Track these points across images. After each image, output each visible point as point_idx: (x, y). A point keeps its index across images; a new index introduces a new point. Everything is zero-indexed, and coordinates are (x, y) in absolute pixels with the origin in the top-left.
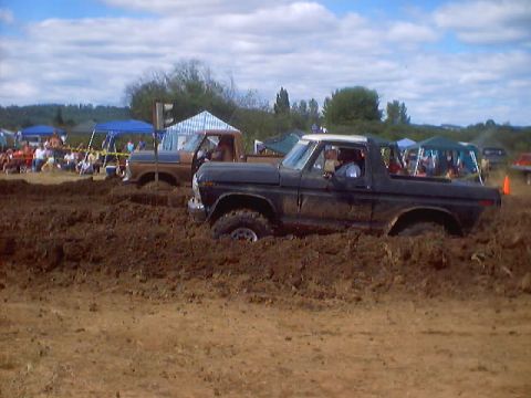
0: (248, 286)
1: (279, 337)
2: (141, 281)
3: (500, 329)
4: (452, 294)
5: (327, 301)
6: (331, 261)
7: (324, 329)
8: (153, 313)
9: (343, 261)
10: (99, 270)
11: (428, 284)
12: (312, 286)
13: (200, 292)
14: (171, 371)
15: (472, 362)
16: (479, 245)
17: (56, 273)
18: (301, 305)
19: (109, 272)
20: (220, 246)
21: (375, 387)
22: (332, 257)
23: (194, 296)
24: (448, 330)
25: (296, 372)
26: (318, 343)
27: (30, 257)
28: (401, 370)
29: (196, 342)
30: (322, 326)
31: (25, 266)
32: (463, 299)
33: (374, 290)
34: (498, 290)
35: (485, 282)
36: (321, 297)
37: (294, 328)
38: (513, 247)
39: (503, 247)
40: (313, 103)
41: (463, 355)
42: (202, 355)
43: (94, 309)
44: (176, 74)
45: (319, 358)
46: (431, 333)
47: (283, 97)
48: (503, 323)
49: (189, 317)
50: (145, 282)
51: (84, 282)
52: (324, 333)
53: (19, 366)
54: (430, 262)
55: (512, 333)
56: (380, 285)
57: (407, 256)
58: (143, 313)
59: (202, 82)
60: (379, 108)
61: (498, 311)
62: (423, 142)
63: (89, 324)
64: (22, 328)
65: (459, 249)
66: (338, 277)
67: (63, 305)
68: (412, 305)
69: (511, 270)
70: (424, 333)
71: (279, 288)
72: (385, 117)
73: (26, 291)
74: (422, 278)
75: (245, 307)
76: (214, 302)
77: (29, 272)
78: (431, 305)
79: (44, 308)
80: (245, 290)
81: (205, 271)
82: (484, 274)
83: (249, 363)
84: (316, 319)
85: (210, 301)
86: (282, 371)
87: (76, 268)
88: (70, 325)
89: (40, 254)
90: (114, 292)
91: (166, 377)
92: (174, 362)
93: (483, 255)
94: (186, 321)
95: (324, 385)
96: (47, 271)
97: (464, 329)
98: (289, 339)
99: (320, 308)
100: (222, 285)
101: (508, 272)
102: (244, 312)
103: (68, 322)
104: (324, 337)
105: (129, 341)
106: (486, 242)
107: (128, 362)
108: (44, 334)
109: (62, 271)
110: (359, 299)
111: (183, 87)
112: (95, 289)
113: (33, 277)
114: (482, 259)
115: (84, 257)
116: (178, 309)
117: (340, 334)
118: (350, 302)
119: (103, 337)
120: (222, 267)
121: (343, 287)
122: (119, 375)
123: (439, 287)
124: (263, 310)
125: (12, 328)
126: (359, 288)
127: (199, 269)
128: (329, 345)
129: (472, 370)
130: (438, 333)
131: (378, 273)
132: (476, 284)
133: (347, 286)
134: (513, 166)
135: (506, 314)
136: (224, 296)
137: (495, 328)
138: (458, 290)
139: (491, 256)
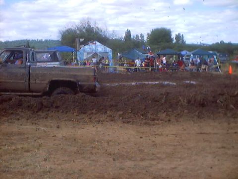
0: (122, 116)
1: (137, 137)
2: (77, 115)
3: (231, 131)
4: (209, 117)
5: (156, 122)
6: (157, 105)
7: (156, 133)
8: (83, 128)
9: (162, 104)
10: (58, 111)
11: (199, 113)
12: (149, 115)
13: (102, 119)
14: (94, 151)
15: (219, 145)
16: (220, 96)
17: (40, 113)
18: (146, 124)
19: (63, 112)
20: (109, 100)
21: (179, 156)
22: (157, 103)
23: (99, 121)
24: (208, 132)
25: (146, 151)
26: (154, 139)
27: (29, 107)
28: (189, 149)
29: (103, 140)
30: (155, 132)
31: (27, 111)
32: (214, 120)
33: (176, 116)
34: (229, 115)
35: (223, 112)
36: (153, 120)
37: (143, 133)
38: (235, 96)
39: (231, 97)
40: (142, 36)
41: (215, 142)
42: (106, 145)
43: (58, 127)
44: (81, 25)
45: (155, 145)
46: (201, 133)
47: (128, 33)
48: (232, 129)
49: (98, 129)
50: (78, 116)
51: (52, 116)
52: (156, 135)
53: (32, 150)
54: (199, 104)
55: (236, 133)
56: (178, 114)
57: (189, 102)
58: (79, 129)
59: (93, 28)
60: (172, 37)
61: (229, 124)
62: (193, 52)
63: (57, 134)
64: (30, 136)
65: (212, 98)
66: (160, 111)
67: (46, 126)
68: (192, 122)
69: (234, 106)
70: (198, 133)
71: (135, 117)
72: (175, 41)
73: (29, 121)
74: (196, 111)
75: (121, 125)
76: (108, 123)
77: (29, 113)
78: (201, 122)
79: (38, 128)
80: (121, 118)
81: (103, 110)
82: (222, 108)
83: (126, 147)
84: (152, 129)
85: (106, 123)
86: (140, 150)
87: (49, 110)
88: (50, 134)
89: (33, 105)
90: (65, 120)
91: (93, 154)
92: (94, 148)
93: (222, 100)
94: (97, 131)
95: (158, 155)
96: (37, 112)
97: (215, 131)
98: (141, 138)
99: (154, 125)
100: (110, 116)
102: (121, 127)
103: (49, 133)
104: (156, 136)
105: (75, 140)
106: (223, 95)
107: (76, 148)
108: (40, 138)
109: (43, 112)
110: (169, 121)
111: (84, 30)
112: (58, 119)
113: (31, 115)
115: (52, 106)
116: (94, 126)
117: (162, 135)
118: (166, 122)
119: (64, 138)
120: (110, 109)
121: (163, 115)
122: (73, 153)
123: (204, 114)
124: (129, 126)
125: (26, 136)
126: (169, 116)
127: (101, 110)
128: (158, 140)
129: (219, 148)
130: (204, 133)
131: (177, 109)
132: (219, 113)
133: (164, 115)
134: (233, 61)
135: (233, 125)
136: (112, 120)
137: (228, 131)
138: (212, 116)
139: (225, 101)
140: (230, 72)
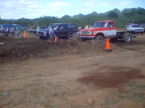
3: (18, 68)
4: (7, 62)
11: (1, 60)
16: (14, 50)
32: (10, 63)
34: (18, 59)
38: (21, 50)
41: (9, 74)
48: (18, 66)
61: (18, 64)
65: (9, 51)
69: (21, 55)
78: (2, 65)
82: (15, 56)
97: (10, 69)
101: (20, 55)
106: (15, 49)
114: (14, 53)
123: (4, 61)
129: (10, 77)
130: (3, 70)
132: (13, 59)
135: (20, 64)
137: (16, 68)
138: (9, 61)
139: (16, 52)
140: (24, 36)
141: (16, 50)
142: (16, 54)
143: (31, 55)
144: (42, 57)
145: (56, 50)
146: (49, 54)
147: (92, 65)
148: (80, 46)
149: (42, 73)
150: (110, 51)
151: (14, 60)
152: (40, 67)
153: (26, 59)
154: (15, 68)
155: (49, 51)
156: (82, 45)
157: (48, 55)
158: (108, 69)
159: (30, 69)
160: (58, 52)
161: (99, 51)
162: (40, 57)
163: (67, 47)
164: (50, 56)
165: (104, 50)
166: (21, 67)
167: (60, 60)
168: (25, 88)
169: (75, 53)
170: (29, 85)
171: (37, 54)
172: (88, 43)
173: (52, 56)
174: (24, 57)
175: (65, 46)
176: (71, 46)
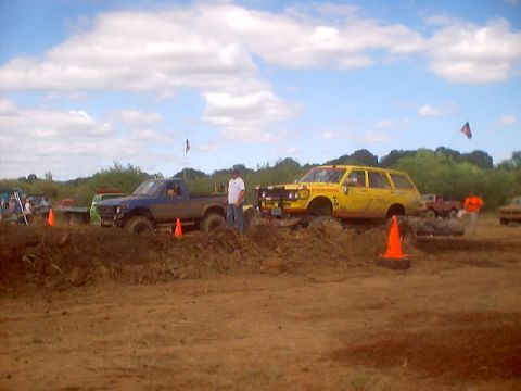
141: (38, 247)
142: (41, 264)
143: (104, 270)
144: (145, 278)
145: (197, 256)
146: (171, 267)
147: (362, 309)
148: (287, 244)
149: (163, 332)
150: (402, 266)
151: (31, 285)
152: (149, 312)
153: (83, 283)
154: (43, 314)
155: (172, 256)
156: (297, 241)
157: (169, 271)
158: (434, 319)
159: (107, 319)
160: (209, 264)
161: (360, 265)
162: (137, 281)
163: (240, 248)
164: (176, 277)
165: (381, 263)
166: (68, 310)
167: (224, 292)
168: (113, 382)
169: (273, 267)
170: (127, 373)
171: (127, 267)
172: (319, 237)
173: (185, 278)
174: (74, 276)
175: (231, 242)
176: (256, 245)
